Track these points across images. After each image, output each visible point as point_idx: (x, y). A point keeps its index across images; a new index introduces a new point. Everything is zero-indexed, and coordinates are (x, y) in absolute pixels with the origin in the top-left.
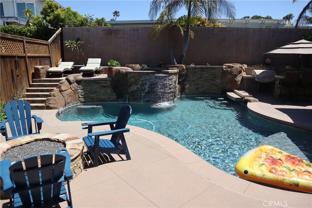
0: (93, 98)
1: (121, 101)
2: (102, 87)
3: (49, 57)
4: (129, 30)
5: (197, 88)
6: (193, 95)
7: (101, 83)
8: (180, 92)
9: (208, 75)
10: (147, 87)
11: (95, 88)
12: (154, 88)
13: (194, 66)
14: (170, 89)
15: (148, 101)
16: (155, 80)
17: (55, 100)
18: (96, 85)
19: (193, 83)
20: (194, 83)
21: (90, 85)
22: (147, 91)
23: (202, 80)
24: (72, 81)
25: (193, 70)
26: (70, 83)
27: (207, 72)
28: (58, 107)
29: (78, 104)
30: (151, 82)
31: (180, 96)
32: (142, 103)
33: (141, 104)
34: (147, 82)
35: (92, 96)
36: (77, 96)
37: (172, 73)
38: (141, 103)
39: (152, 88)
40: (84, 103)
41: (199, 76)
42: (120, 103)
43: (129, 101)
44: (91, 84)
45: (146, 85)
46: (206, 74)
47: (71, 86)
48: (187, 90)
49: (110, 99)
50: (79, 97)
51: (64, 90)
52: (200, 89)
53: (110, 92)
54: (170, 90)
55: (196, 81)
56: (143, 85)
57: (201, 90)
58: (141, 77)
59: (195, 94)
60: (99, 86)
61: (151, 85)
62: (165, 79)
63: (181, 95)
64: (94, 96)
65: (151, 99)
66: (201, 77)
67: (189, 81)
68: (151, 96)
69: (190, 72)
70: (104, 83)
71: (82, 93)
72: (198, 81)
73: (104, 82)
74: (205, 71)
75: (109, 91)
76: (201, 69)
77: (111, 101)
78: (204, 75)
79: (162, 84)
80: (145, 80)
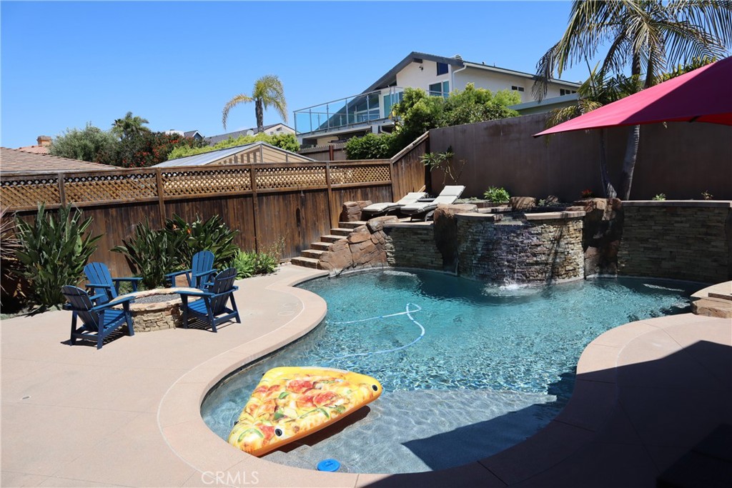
0: (409, 259)
1: (449, 271)
2: (422, 240)
3: (390, 185)
4: (528, 122)
5: (655, 259)
6: (641, 275)
7: (421, 234)
8: (598, 265)
9: (688, 225)
10: (480, 245)
11: (412, 242)
12: (492, 250)
13: (663, 200)
14: (534, 255)
15: (483, 276)
16: (495, 235)
17: (330, 257)
18: (414, 237)
19: (643, 245)
20: (645, 245)
21: (404, 236)
22: (480, 255)
23: (668, 238)
24: (374, 229)
25: (639, 211)
26: (372, 232)
27: (684, 219)
28: (330, 267)
29: (385, 268)
30: (486, 238)
31: (597, 275)
32: (475, 279)
33: (473, 281)
34: (480, 237)
35: (407, 255)
36: (383, 254)
37: (542, 220)
38: (472, 279)
39: (488, 250)
40: (396, 266)
41: (661, 228)
42: (447, 274)
43: (459, 272)
44: (406, 234)
45: (479, 243)
46: (682, 222)
47: (373, 236)
48: (622, 263)
49: (434, 265)
50: (388, 256)
51: (354, 242)
52: (663, 262)
53: (433, 251)
54: (535, 259)
55: (650, 240)
56: (475, 241)
57: (666, 265)
58: (470, 228)
59: (648, 275)
60: (419, 240)
61: (487, 244)
62: (517, 234)
63: (601, 273)
64: (411, 256)
65: (487, 273)
66: (666, 230)
67: (626, 239)
68: (486, 266)
69: (630, 217)
70: (425, 234)
71: (391, 249)
72: (656, 241)
73: (425, 232)
74: (678, 216)
75: (432, 249)
76: (665, 210)
77: (435, 268)
78: (676, 225)
79: (509, 243)
80: (476, 232)
